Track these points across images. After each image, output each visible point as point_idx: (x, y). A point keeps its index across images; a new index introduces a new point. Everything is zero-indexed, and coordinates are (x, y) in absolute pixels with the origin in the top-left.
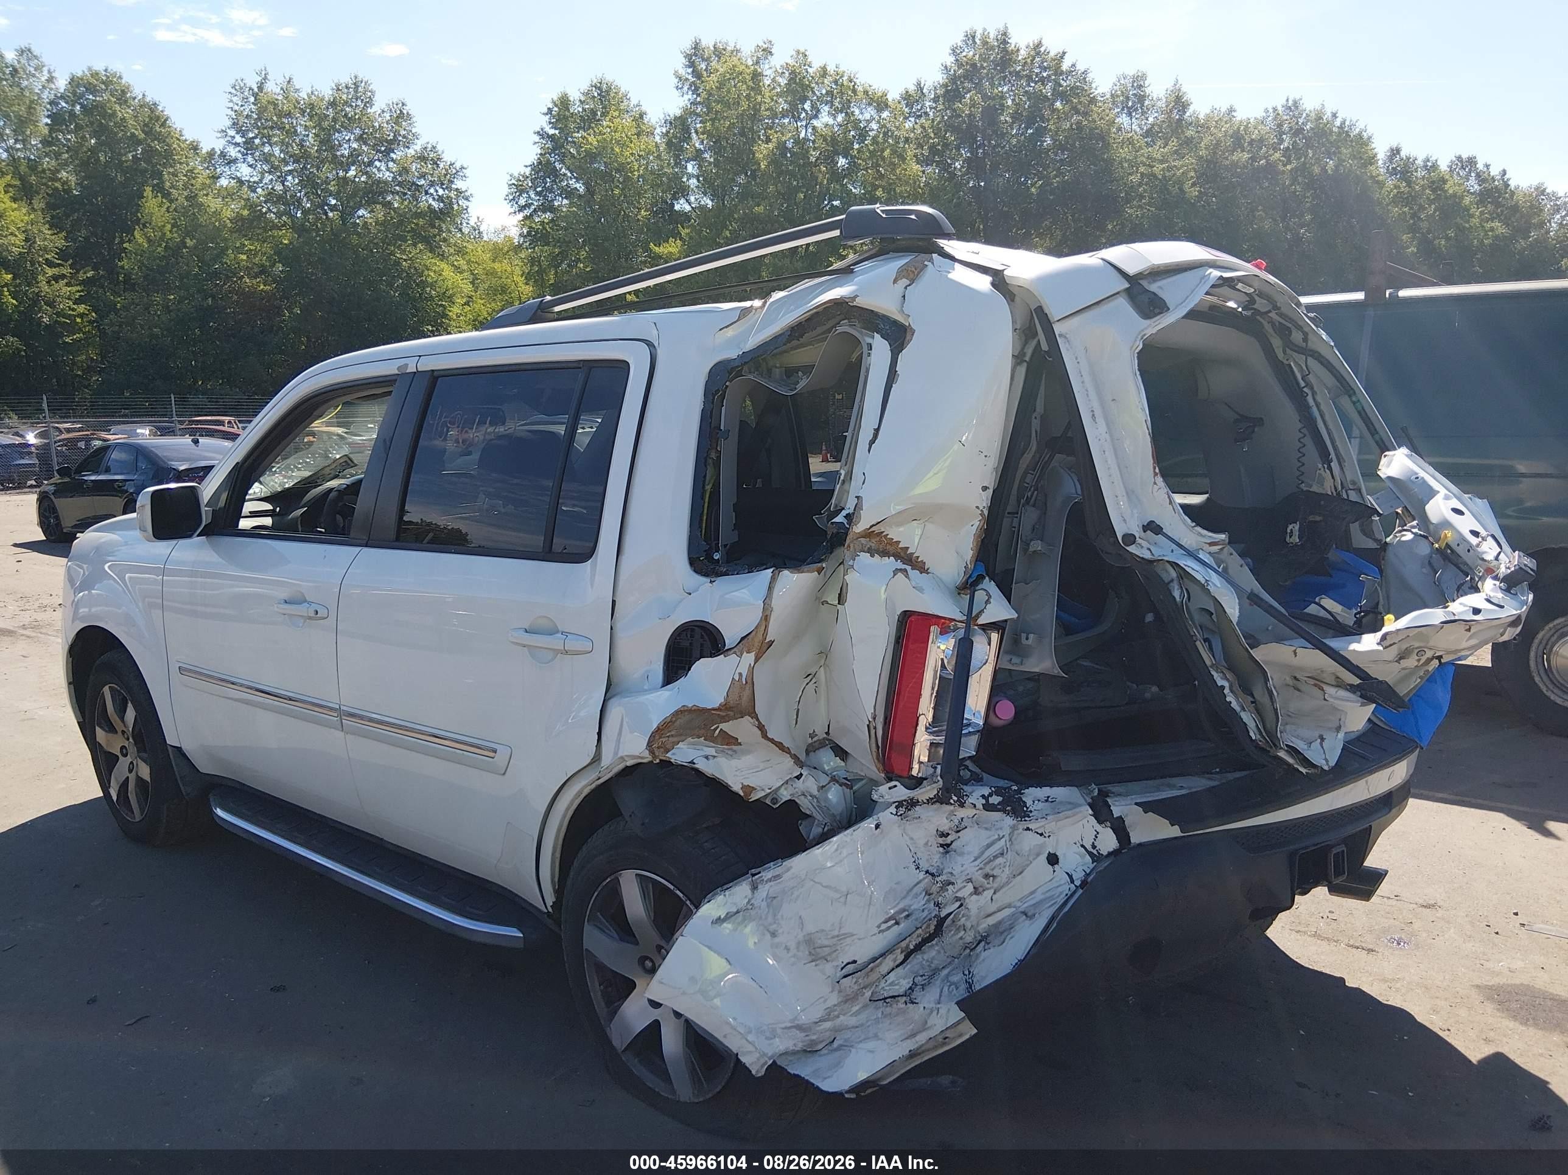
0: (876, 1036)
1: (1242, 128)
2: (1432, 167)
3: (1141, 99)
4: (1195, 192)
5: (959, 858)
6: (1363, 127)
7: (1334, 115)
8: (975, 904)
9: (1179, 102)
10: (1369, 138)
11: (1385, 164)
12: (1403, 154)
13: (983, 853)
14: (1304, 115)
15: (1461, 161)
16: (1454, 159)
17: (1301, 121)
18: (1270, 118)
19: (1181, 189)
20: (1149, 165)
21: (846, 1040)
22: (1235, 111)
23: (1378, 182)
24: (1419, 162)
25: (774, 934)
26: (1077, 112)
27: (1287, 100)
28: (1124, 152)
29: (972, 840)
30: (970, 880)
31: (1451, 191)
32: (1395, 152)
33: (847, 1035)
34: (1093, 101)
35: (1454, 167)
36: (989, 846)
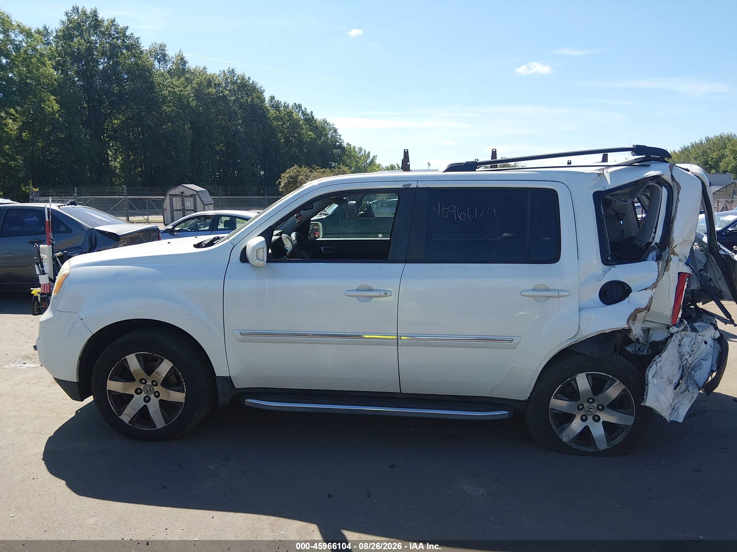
0: (683, 404)
1: (211, 78)
2: (286, 107)
3: (164, 55)
4: (194, 104)
5: (684, 347)
6: (261, 86)
7: (249, 78)
8: (690, 360)
9: (183, 61)
10: (264, 91)
11: (269, 102)
12: (276, 99)
13: (690, 345)
14: (236, 76)
15: (296, 105)
16: (293, 104)
17: (235, 79)
18: (222, 75)
19: (188, 101)
20: (172, 87)
21: (677, 407)
22: (207, 69)
23: (268, 110)
24: (282, 104)
25: (662, 378)
26: (135, 56)
27: (229, 68)
28: (160, 79)
29: (686, 341)
30: (688, 353)
31: (295, 118)
32: (272, 98)
33: (677, 405)
34: (142, 52)
35: (293, 108)
36: (691, 342)
